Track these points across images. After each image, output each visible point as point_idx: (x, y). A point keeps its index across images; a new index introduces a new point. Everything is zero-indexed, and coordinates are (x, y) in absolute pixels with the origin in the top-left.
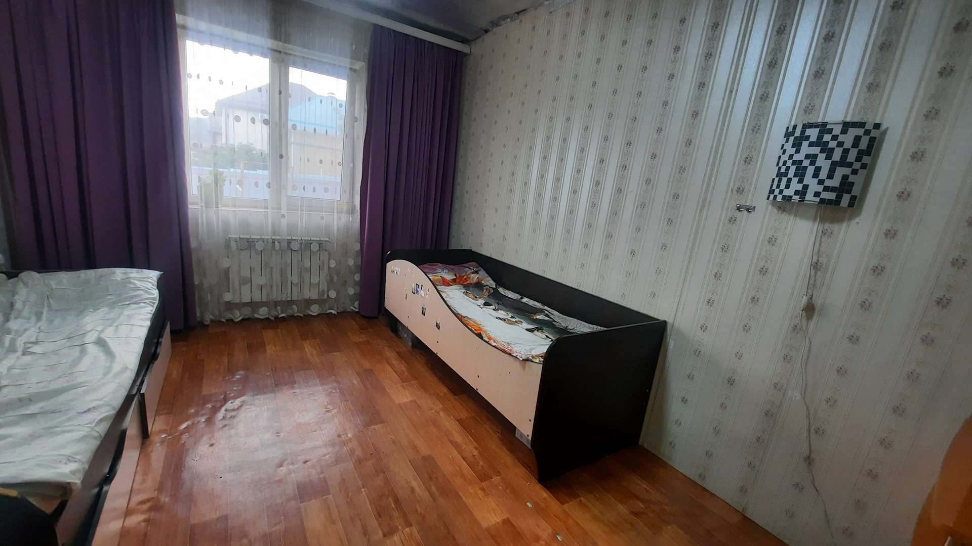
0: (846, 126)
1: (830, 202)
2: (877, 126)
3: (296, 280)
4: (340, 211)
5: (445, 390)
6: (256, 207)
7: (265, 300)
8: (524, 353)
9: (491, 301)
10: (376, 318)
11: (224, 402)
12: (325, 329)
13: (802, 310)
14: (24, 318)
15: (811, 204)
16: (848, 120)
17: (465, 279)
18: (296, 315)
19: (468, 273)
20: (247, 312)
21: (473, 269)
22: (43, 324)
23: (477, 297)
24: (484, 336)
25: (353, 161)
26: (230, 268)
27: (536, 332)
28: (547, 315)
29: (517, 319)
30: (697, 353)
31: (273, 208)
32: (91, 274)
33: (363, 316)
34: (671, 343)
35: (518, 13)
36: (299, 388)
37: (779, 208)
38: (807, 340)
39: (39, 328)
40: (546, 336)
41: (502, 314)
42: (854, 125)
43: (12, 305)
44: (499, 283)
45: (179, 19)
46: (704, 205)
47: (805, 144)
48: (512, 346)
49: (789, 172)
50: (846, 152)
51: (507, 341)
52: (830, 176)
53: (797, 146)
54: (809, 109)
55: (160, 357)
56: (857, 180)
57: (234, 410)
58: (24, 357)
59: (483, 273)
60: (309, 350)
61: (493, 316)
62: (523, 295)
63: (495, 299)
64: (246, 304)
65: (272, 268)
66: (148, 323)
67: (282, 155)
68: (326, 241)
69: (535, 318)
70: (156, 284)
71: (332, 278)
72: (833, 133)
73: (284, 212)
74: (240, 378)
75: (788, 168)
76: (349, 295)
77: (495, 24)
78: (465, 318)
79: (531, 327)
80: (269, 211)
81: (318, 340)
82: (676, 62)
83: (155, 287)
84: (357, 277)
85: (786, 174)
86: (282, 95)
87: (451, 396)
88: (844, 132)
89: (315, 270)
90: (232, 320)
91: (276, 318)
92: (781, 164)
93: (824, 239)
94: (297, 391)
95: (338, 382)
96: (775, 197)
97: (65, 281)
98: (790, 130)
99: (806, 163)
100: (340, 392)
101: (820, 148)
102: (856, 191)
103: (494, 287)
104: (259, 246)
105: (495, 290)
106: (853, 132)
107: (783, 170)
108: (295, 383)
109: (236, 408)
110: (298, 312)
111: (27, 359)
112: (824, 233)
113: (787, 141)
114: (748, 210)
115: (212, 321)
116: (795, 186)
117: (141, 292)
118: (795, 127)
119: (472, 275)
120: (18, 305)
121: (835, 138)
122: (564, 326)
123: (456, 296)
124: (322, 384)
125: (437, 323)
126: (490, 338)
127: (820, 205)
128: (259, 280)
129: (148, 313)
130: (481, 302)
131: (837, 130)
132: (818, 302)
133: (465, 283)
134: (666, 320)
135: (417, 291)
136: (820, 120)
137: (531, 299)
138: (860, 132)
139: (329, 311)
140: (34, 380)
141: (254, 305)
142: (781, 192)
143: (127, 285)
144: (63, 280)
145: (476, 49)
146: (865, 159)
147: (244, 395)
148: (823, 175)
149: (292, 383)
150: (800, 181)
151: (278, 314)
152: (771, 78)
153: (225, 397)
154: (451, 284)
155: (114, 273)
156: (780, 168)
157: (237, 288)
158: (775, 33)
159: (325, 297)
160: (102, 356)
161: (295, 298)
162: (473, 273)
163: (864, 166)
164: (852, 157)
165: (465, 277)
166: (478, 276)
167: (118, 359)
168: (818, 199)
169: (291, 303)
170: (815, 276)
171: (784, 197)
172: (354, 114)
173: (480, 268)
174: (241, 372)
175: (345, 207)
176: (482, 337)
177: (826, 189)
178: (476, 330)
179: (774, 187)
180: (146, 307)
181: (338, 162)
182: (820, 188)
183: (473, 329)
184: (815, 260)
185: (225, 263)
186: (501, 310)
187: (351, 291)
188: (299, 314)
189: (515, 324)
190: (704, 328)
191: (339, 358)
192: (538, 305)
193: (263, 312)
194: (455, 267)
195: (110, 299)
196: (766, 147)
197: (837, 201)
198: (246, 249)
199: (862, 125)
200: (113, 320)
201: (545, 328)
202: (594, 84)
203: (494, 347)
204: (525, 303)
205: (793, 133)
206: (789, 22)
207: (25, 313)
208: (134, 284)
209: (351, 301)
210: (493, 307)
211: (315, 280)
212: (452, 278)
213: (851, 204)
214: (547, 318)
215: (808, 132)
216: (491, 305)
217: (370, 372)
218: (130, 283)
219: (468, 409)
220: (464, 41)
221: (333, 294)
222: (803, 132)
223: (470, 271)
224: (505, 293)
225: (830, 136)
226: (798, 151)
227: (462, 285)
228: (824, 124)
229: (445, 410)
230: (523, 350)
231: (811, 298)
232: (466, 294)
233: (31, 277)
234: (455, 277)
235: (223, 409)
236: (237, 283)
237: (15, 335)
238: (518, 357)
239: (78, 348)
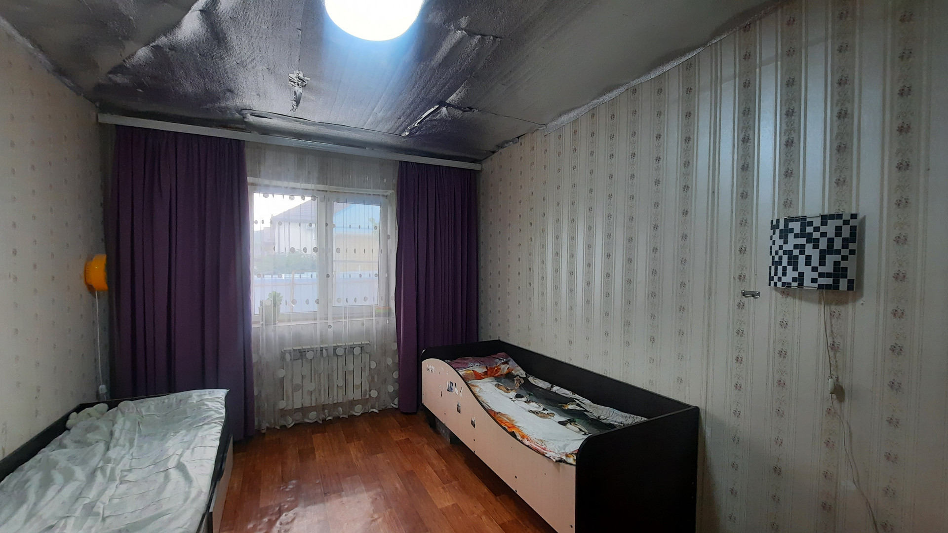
0: (825, 219)
1: (828, 287)
2: (854, 216)
3: (341, 383)
4: (378, 315)
5: (486, 490)
6: (307, 320)
7: (315, 405)
8: (558, 451)
9: (523, 392)
10: (415, 413)
11: (278, 515)
12: (368, 429)
13: (831, 393)
14: (120, 446)
15: (813, 290)
16: (826, 213)
17: (496, 371)
18: (341, 417)
19: (498, 364)
20: (298, 417)
21: (503, 360)
22: (134, 450)
23: (509, 389)
24: (517, 434)
25: (388, 272)
26: (285, 378)
27: (568, 425)
28: (578, 405)
29: (550, 411)
30: (736, 441)
31: (321, 319)
32: (173, 397)
33: (403, 413)
34: (708, 430)
35: (518, 138)
36: (347, 496)
37: (783, 293)
38: (846, 425)
39: (132, 454)
40: (579, 428)
41: (534, 406)
42: (832, 217)
43: (112, 434)
44: (529, 371)
45: (250, 179)
46: (710, 293)
47: (791, 236)
48: (546, 443)
49: (783, 261)
50: (831, 241)
51: (541, 438)
52: (822, 262)
53: (784, 235)
54: (787, 204)
55: (224, 473)
56: (850, 265)
57: (288, 523)
58: (121, 486)
59: (512, 363)
60: (354, 451)
61: (524, 409)
62: (553, 383)
63: (527, 391)
64: (297, 410)
65: (320, 374)
66: (217, 443)
67: (328, 275)
68: (367, 344)
69: (567, 409)
70: (224, 402)
71: (373, 378)
72: (814, 225)
73: (330, 322)
74: (293, 488)
75: (781, 258)
76: (388, 392)
77: (501, 146)
78: (499, 415)
79: (563, 419)
80: (318, 322)
81: (362, 442)
82: (659, 170)
83: (223, 406)
84: (396, 375)
85: (780, 263)
86: (328, 226)
87: (491, 496)
88: (824, 223)
89: (357, 373)
90: (285, 426)
91: (324, 420)
92: (773, 254)
93: (833, 321)
94: (345, 499)
95: (381, 486)
96: (775, 284)
97: (152, 407)
98: (775, 223)
99: (796, 252)
100: (384, 499)
101: (805, 239)
102: (851, 275)
103: (525, 376)
104: (310, 355)
105: (526, 379)
106: (832, 224)
107: (777, 259)
108: (343, 491)
109: (290, 520)
110: (343, 414)
111: (123, 487)
112: (832, 315)
113: (774, 233)
114: (753, 296)
115: (268, 428)
116: (791, 274)
117: (212, 412)
118: (778, 221)
119: (503, 366)
120: (117, 434)
121: (817, 229)
122: (596, 416)
123: (488, 389)
124: (368, 490)
125: (472, 421)
126: (523, 437)
127: (819, 290)
128: (309, 386)
129: (217, 433)
130: (513, 394)
131: (817, 223)
132: (845, 383)
133: (497, 375)
134: (698, 406)
135: (452, 389)
136: (800, 214)
137: (561, 387)
138: (839, 222)
139: (371, 410)
140: (130, 509)
141: (304, 410)
142: (780, 279)
143: (201, 407)
144: (150, 406)
145: (487, 166)
146: (852, 246)
147: (296, 506)
148: (815, 262)
149: (339, 492)
150: (795, 269)
151: (325, 417)
152: (746, 179)
153: (280, 509)
154: (483, 377)
155: (190, 396)
156: (773, 258)
157: (290, 395)
158: (741, 142)
159: (368, 396)
160: (182, 480)
161: (340, 400)
162: (503, 364)
163: (852, 252)
164: (838, 244)
165: (496, 368)
166: (508, 366)
167: (195, 483)
168: (816, 285)
169: (336, 405)
170: (835, 358)
171: (783, 284)
172: (387, 233)
173: (510, 358)
174: (294, 482)
175: (382, 311)
176: (516, 436)
177: (821, 275)
178: (509, 427)
179: (773, 274)
180: (216, 426)
181: (374, 274)
182: (815, 275)
183: (506, 427)
184: (830, 341)
185: (281, 373)
186: (532, 401)
187: (391, 389)
188: (345, 416)
189: (546, 418)
190: (737, 414)
191: (381, 459)
192: (568, 393)
193: (312, 417)
194: (486, 359)
195: (188, 422)
196: (756, 238)
197: (835, 286)
198: (298, 359)
199: (839, 216)
200: (190, 443)
201: (577, 420)
202: (591, 191)
203: (528, 446)
204: (555, 393)
205: (777, 226)
206: (751, 133)
207: (121, 442)
208: (207, 405)
209: (391, 399)
210: (524, 399)
211: (357, 382)
212: (484, 371)
213: (850, 287)
214: (578, 408)
215: (791, 225)
216: (523, 397)
217: (411, 473)
218: (204, 404)
219: (510, 511)
220: (474, 161)
221: (374, 394)
222: (786, 225)
223: (500, 363)
224: (535, 382)
225: (812, 228)
226: (786, 242)
227: (493, 376)
228: (805, 218)
229: (486, 513)
230: (557, 447)
231: (837, 380)
232: (498, 386)
233: (127, 405)
234: (486, 370)
235: (278, 524)
236: (290, 391)
237: (114, 464)
238: (551, 458)
239: (163, 474)
